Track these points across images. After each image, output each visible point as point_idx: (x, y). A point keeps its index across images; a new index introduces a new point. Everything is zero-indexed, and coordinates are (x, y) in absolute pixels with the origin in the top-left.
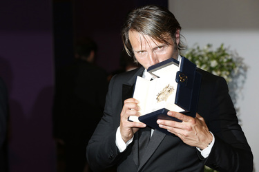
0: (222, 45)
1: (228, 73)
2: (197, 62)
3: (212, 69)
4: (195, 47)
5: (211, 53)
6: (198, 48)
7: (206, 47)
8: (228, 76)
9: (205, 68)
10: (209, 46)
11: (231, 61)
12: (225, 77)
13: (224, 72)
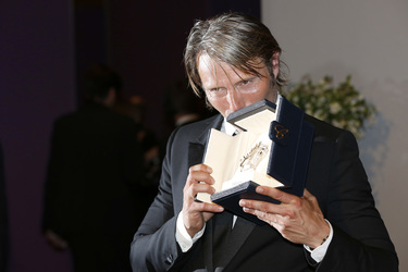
0: (349, 78)
1: (357, 124)
2: (308, 106)
3: (331, 117)
4: (306, 82)
5: (329, 91)
6: (310, 83)
7: (322, 82)
8: (358, 128)
9: (321, 115)
10: (328, 80)
11: (362, 103)
12: (353, 130)
13: (351, 123)
